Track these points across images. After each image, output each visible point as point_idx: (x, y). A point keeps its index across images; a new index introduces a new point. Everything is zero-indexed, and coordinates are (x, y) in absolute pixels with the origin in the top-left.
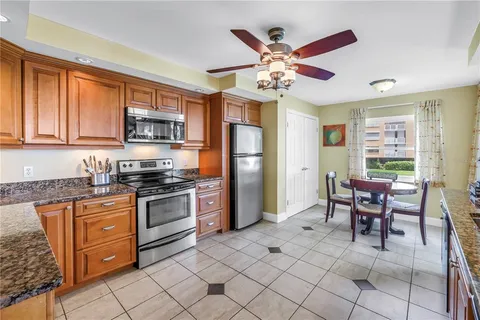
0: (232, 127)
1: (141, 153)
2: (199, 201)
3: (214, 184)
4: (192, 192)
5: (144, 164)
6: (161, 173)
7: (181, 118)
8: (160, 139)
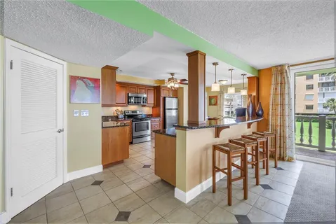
0: (164, 98)
1: (132, 108)
2: (152, 125)
3: (157, 119)
4: (149, 121)
5: (133, 112)
6: (137, 115)
7: (145, 96)
8: (137, 103)
